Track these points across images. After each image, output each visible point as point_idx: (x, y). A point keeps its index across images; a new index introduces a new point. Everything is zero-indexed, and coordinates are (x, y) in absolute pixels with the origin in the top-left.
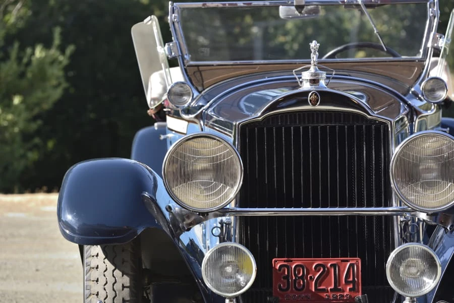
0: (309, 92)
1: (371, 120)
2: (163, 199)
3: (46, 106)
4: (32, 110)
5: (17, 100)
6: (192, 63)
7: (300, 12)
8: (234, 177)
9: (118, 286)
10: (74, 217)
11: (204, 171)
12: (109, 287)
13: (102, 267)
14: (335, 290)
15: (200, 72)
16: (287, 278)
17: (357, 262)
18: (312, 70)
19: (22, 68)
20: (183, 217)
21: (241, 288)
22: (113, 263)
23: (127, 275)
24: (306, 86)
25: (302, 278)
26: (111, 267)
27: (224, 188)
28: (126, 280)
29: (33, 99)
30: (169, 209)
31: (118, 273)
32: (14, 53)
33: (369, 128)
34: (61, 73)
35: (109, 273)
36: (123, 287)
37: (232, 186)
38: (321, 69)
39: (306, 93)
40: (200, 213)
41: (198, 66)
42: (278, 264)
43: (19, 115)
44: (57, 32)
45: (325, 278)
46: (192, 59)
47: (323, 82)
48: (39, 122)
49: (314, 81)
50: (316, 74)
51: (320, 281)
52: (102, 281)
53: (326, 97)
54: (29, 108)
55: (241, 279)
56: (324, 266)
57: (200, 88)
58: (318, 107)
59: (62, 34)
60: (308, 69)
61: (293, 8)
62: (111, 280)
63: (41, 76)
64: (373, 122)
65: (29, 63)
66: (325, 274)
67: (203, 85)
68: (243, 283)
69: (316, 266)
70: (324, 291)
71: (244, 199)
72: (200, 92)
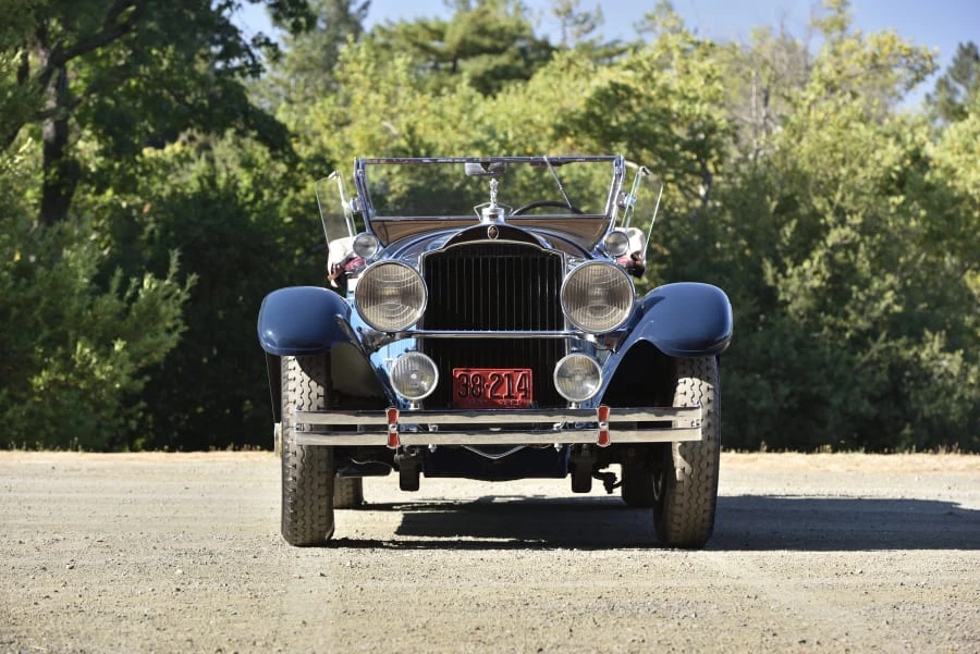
0: (488, 226)
1: (545, 252)
2: (356, 321)
3: (158, 357)
4: (139, 361)
5: (118, 346)
6: (377, 218)
7: (486, 169)
8: (418, 300)
9: (314, 395)
10: (274, 332)
11: (391, 297)
12: (305, 396)
13: (299, 378)
14: (509, 396)
15: (385, 226)
16: (466, 385)
17: (528, 371)
18: (492, 206)
19: (125, 305)
20: (373, 338)
21: (424, 392)
22: (309, 375)
23: (322, 386)
24: (486, 221)
25: (480, 385)
26: (307, 378)
27: (409, 310)
28: (321, 390)
29: (140, 347)
30: (360, 329)
31: (313, 384)
32: (115, 283)
33: (543, 260)
34: (178, 312)
35: (305, 384)
36: (318, 396)
37: (418, 309)
38: (500, 206)
39: (485, 228)
40: (388, 334)
41: (383, 221)
42: (458, 373)
43: (121, 367)
44: (175, 256)
45: (499, 387)
46: (377, 214)
47: (501, 218)
48: (147, 378)
49: (493, 217)
50: (495, 211)
51: (496, 388)
52: (299, 391)
53: (503, 231)
54: (134, 358)
55: (425, 384)
56: (499, 376)
57: (385, 243)
58: (496, 240)
59: (180, 259)
60: (488, 206)
61: (479, 165)
62: (307, 390)
63: (152, 315)
64: (547, 254)
65: (135, 296)
66: (500, 383)
67: (387, 240)
68: (426, 388)
69: (493, 376)
70: (498, 397)
71: (428, 321)
72: (385, 247)
